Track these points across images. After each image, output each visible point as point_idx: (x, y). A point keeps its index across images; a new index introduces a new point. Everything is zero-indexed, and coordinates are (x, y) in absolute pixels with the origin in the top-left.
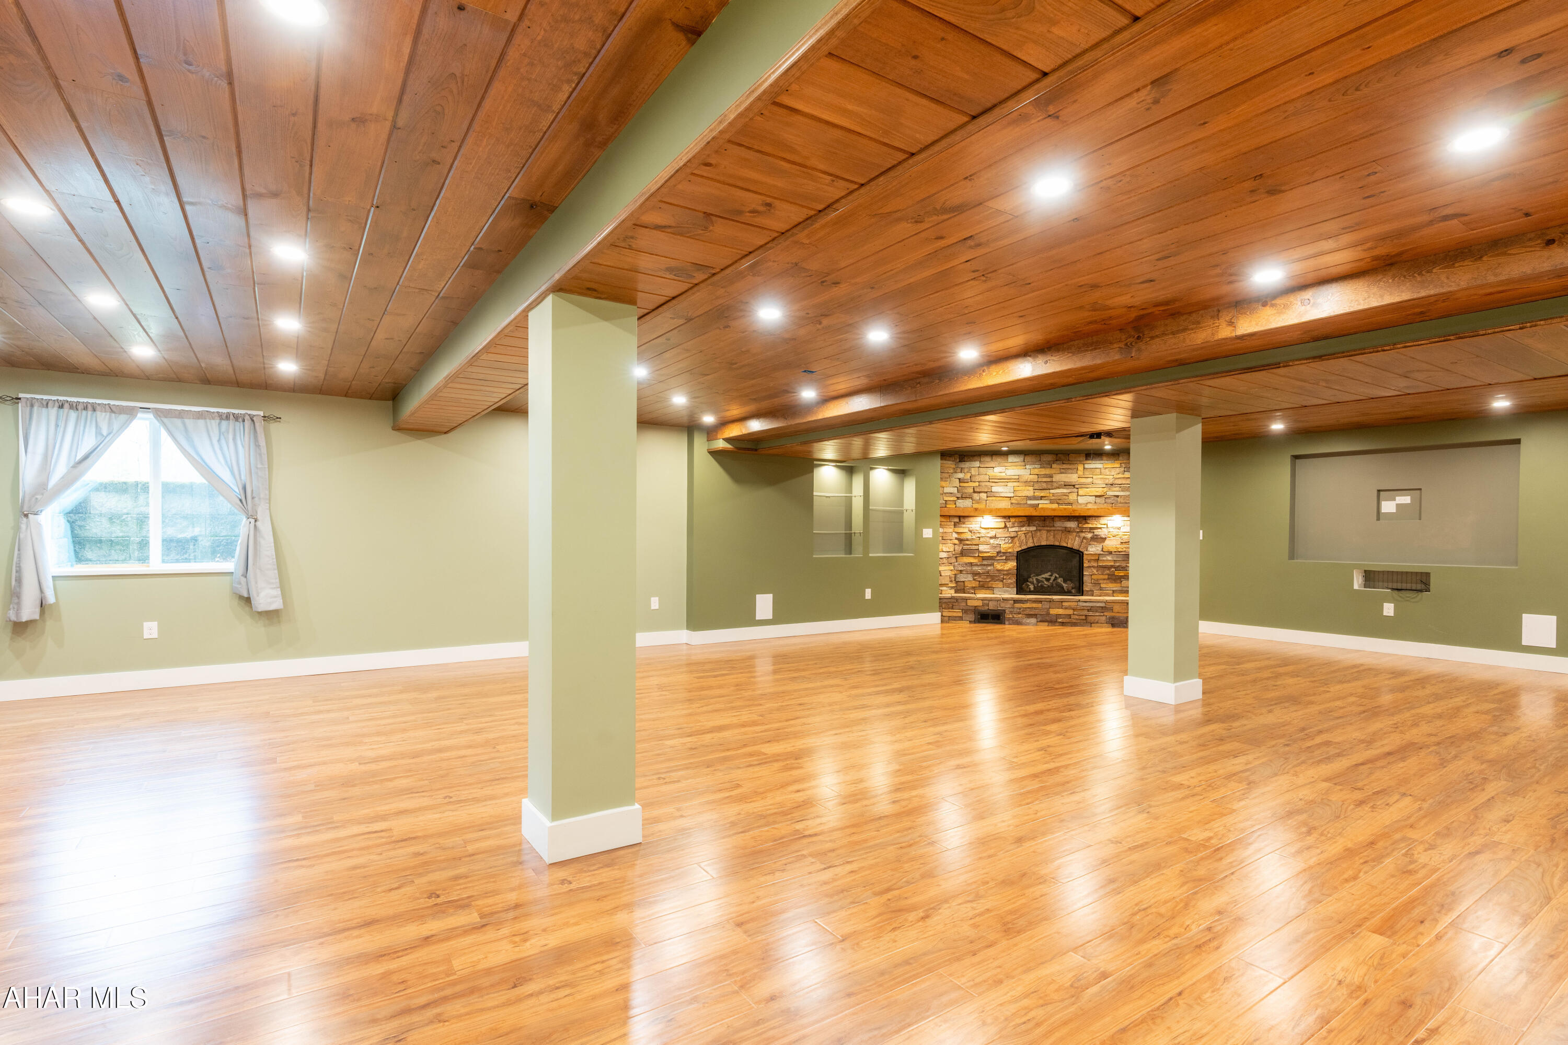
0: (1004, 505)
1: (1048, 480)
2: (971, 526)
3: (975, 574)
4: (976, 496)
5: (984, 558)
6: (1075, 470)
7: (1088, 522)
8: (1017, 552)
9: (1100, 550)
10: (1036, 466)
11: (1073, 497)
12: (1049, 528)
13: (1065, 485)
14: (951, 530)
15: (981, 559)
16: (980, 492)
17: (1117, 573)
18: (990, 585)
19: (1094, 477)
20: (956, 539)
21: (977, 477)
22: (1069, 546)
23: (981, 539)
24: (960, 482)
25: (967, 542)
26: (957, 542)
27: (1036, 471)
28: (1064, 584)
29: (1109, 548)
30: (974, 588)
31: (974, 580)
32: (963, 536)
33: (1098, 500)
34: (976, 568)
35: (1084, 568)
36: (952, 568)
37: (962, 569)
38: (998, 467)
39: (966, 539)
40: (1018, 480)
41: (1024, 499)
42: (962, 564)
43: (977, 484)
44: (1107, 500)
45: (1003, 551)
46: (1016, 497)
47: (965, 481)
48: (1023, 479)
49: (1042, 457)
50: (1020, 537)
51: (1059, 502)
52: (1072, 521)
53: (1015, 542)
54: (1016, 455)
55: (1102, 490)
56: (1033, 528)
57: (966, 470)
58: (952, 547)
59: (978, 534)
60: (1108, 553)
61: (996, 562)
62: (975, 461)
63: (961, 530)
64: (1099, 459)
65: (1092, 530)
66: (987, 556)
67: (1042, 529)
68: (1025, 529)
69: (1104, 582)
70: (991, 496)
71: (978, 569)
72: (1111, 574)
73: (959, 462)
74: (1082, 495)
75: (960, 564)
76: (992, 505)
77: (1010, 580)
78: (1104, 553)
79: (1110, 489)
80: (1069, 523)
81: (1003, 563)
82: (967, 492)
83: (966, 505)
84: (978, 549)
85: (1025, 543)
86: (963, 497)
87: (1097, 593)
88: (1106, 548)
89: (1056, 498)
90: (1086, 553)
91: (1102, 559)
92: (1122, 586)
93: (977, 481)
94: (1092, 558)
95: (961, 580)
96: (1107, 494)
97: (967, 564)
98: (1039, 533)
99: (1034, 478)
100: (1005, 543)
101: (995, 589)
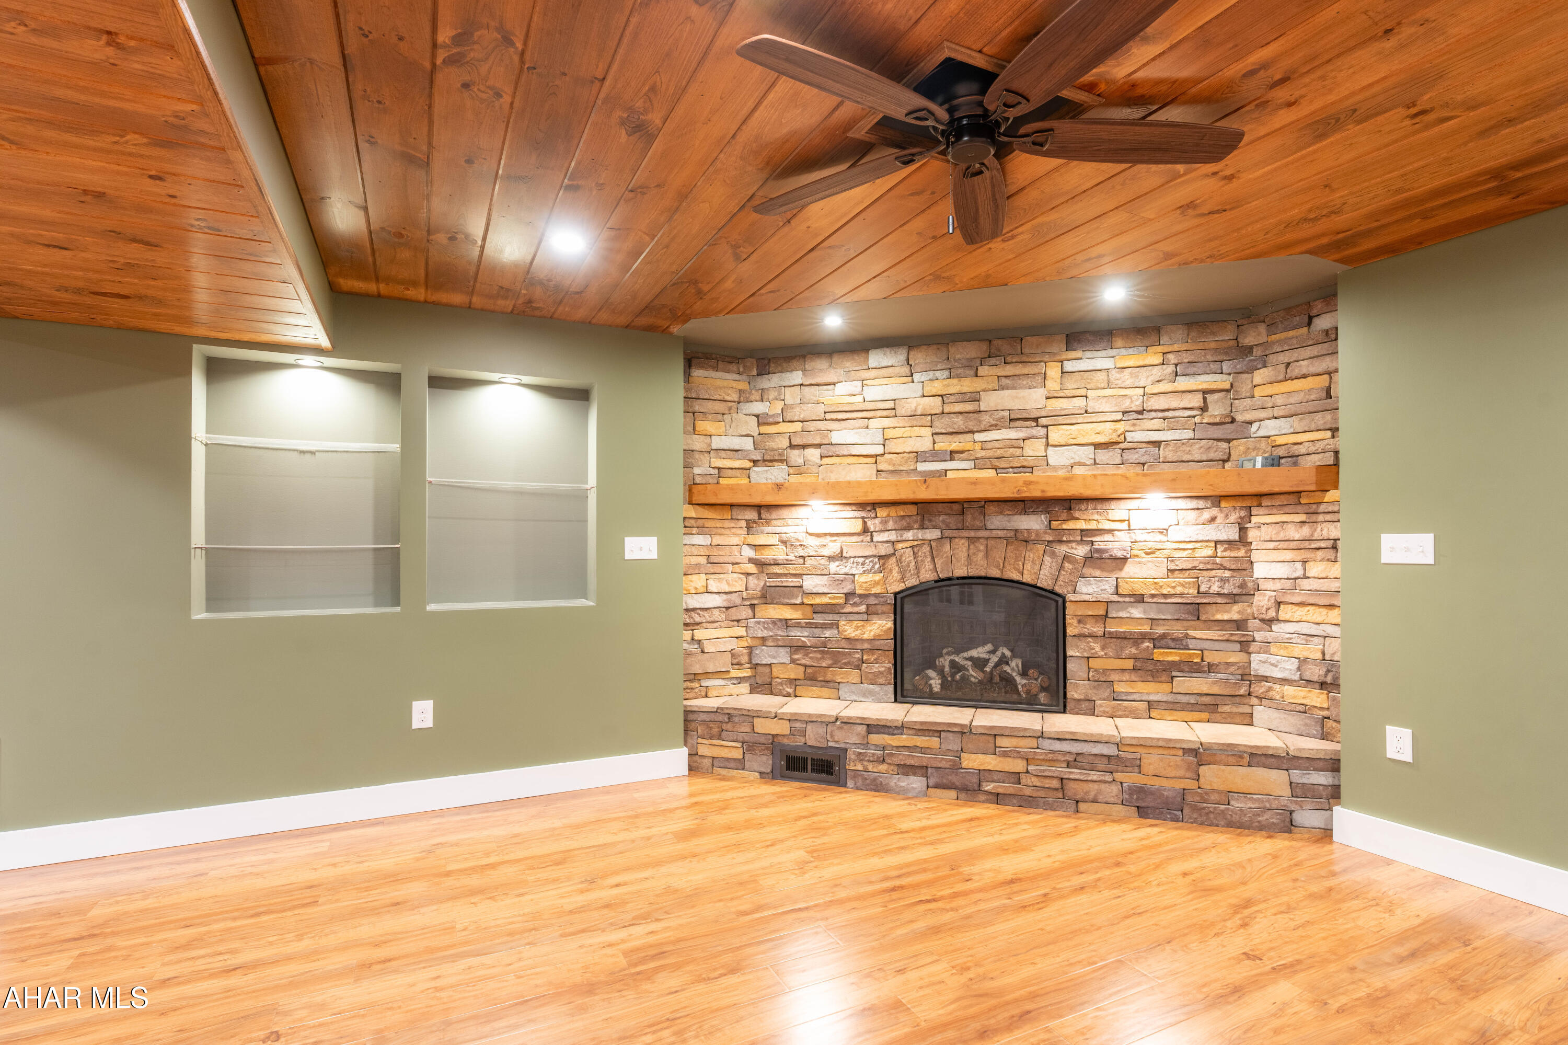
0: (862, 473)
1: (969, 407)
2: (784, 529)
3: (795, 648)
4: (796, 457)
5: (817, 610)
6: (1039, 378)
7: (1077, 514)
8: (896, 594)
9: (1112, 590)
10: (938, 374)
11: (1034, 449)
12: (972, 534)
13: (1011, 420)
14: (735, 540)
15: (808, 610)
16: (804, 447)
17: (1158, 654)
18: (829, 677)
19: (1091, 394)
20: (751, 560)
21: (797, 410)
22: (1027, 578)
23: (809, 562)
24: (759, 424)
25: (777, 570)
26: (752, 568)
27: (937, 387)
28: (1018, 679)
29: (1136, 587)
30: (793, 682)
31: (793, 661)
32: (767, 555)
33: (1103, 456)
34: (799, 634)
35: (1069, 639)
36: (741, 631)
37: (765, 635)
38: (844, 383)
39: (772, 563)
40: (892, 413)
41: (909, 458)
42: (764, 623)
43: (798, 426)
44: (1128, 456)
45: (859, 591)
46: (890, 453)
47: (771, 420)
48: (906, 408)
49: (952, 350)
50: (901, 556)
51: (997, 464)
52: (1033, 513)
53: (889, 570)
54: (888, 350)
55: (1113, 427)
56: (933, 534)
57: (772, 395)
58: (740, 582)
59: (800, 549)
60: (1132, 600)
61: (844, 618)
62: (792, 371)
63: (761, 540)
64: (1103, 345)
65: (1087, 536)
66: (822, 605)
67: (955, 535)
68: (913, 535)
69: (1124, 679)
70: (830, 454)
71: (801, 635)
72: (1144, 655)
73: (758, 375)
74: (1058, 444)
75: (759, 623)
76: (833, 478)
77: (876, 668)
78: (1121, 599)
79: (1134, 425)
80: (1024, 518)
81: (861, 623)
82: (775, 447)
83: (773, 478)
84: (801, 587)
85: (912, 572)
86: (764, 461)
87: (1104, 712)
88: (1126, 586)
89: (990, 453)
90: (1073, 599)
91: (1114, 616)
92: (1174, 691)
93: (796, 419)
94: (1090, 613)
95: (764, 663)
96: (1125, 439)
97: (776, 624)
98: (948, 544)
99: (933, 404)
100: (864, 572)
101: (844, 689)
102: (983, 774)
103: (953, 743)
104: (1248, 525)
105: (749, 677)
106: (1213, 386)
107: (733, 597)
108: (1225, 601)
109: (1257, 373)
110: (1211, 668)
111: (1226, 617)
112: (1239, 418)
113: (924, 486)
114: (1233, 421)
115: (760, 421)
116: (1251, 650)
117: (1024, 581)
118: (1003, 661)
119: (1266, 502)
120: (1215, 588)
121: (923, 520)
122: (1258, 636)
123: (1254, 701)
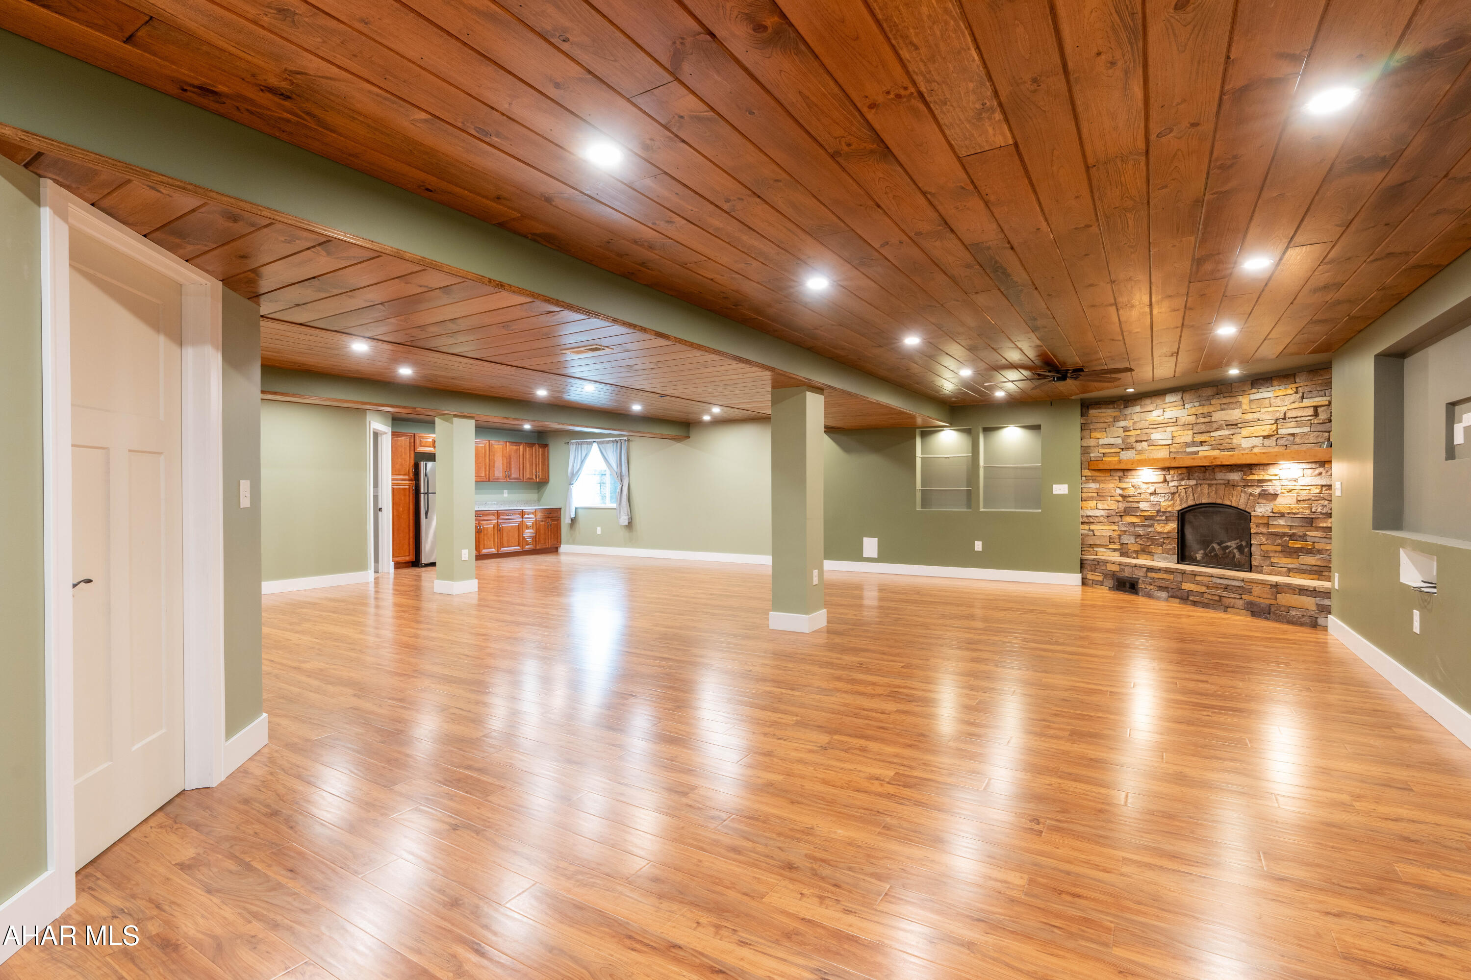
0: (1163, 454)
1: (1207, 420)
2: (1133, 480)
3: (1137, 536)
4: (1139, 446)
5: (1145, 518)
6: (1238, 404)
7: (1254, 472)
8: (1179, 511)
9: (1271, 510)
10: (1195, 404)
11: (1235, 440)
12: (1209, 482)
13: (1227, 425)
14: (1112, 486)
15: (1142, 518)
16: (1141, 441)
17: (1292, 544)
18: (1151, 550)
19: (1261, 410)
20: (1120, 495)
21: (1139, 424)
22: (1234, 504)
23: (1143, 496)
24: (1124, 431)
25: (1130, 499)
26: (1120, 498)
27: (1193, 411)
28: (1237, 556)
29: (1282, 509)
30: (1137, 552)
32: (1127, 492)
33: (1267, 442)
34: (1139, 530)
35: (1252, 535)
36: (1116, 528)
37: (1126, 530)
38: (1156, 410)
39: (1128, 496)
40: (1176, 424)
41: (1183, 445)
42: (1125, 524)
43: (1139, 432)
44: (1279, 442)
45: (1162, 510)
46: (1175, 443)
47: (1129, 429)
48: (1182, 421)
49: (1201, 392)
50: (1180, 493)
51: (1221, 448)
52: (1236, 471)
53: (1175, 500)
54: (1174, 394)
55: (1271, 427)
56: (1193, 482)
57: (1129, 417)
58: (1114, 505)
59: (1139, 489)
60: (1280, 515)
61: (1156, 522)
62: (1137, 405)
63: (1124, 485)
64: (1268, 385)
65: (1260, 483)
66: (1147, 516)
67: (1203, 483)
68: (1185, 483)
69: (1276, 556)
70: (1151, 444)
72: (1285, 544)
73: (1122, 409)
74: (1246, 436)
75: (1123, 524)
76: (1152, 456)
77: (1171, 546)
78: (1275, 515)
79: (1281, 425)
80: (1231, 474)
81: (1164, 525)
82: (1130, 442)
83: (1129, 456)
84: (1139, 507)
85: (1185, 500)
86: (1126, 448)
87: (1269, 571)
88: (1277, 508)
89: (1217, 442)
90: (1254, 515)
91: (1272, 523)
92: (1300, 563)
93: (1138, 428)
94: (1261, 522)
95: (1125, 542)
96: (1277, 433)
97: (1130, 525)
98: (1200, 487)
99: (1193, 419)
100: (1165, 500)
101: (1156, 556)
105: (1119, 549)
106: (1320, 404)
107: (1111, 511)
108: (1323, 516)
110: (1316, 551)
111: (1325, 525)
113: (1189, 459)
115: (1124, 429)
120: (1319, 510)
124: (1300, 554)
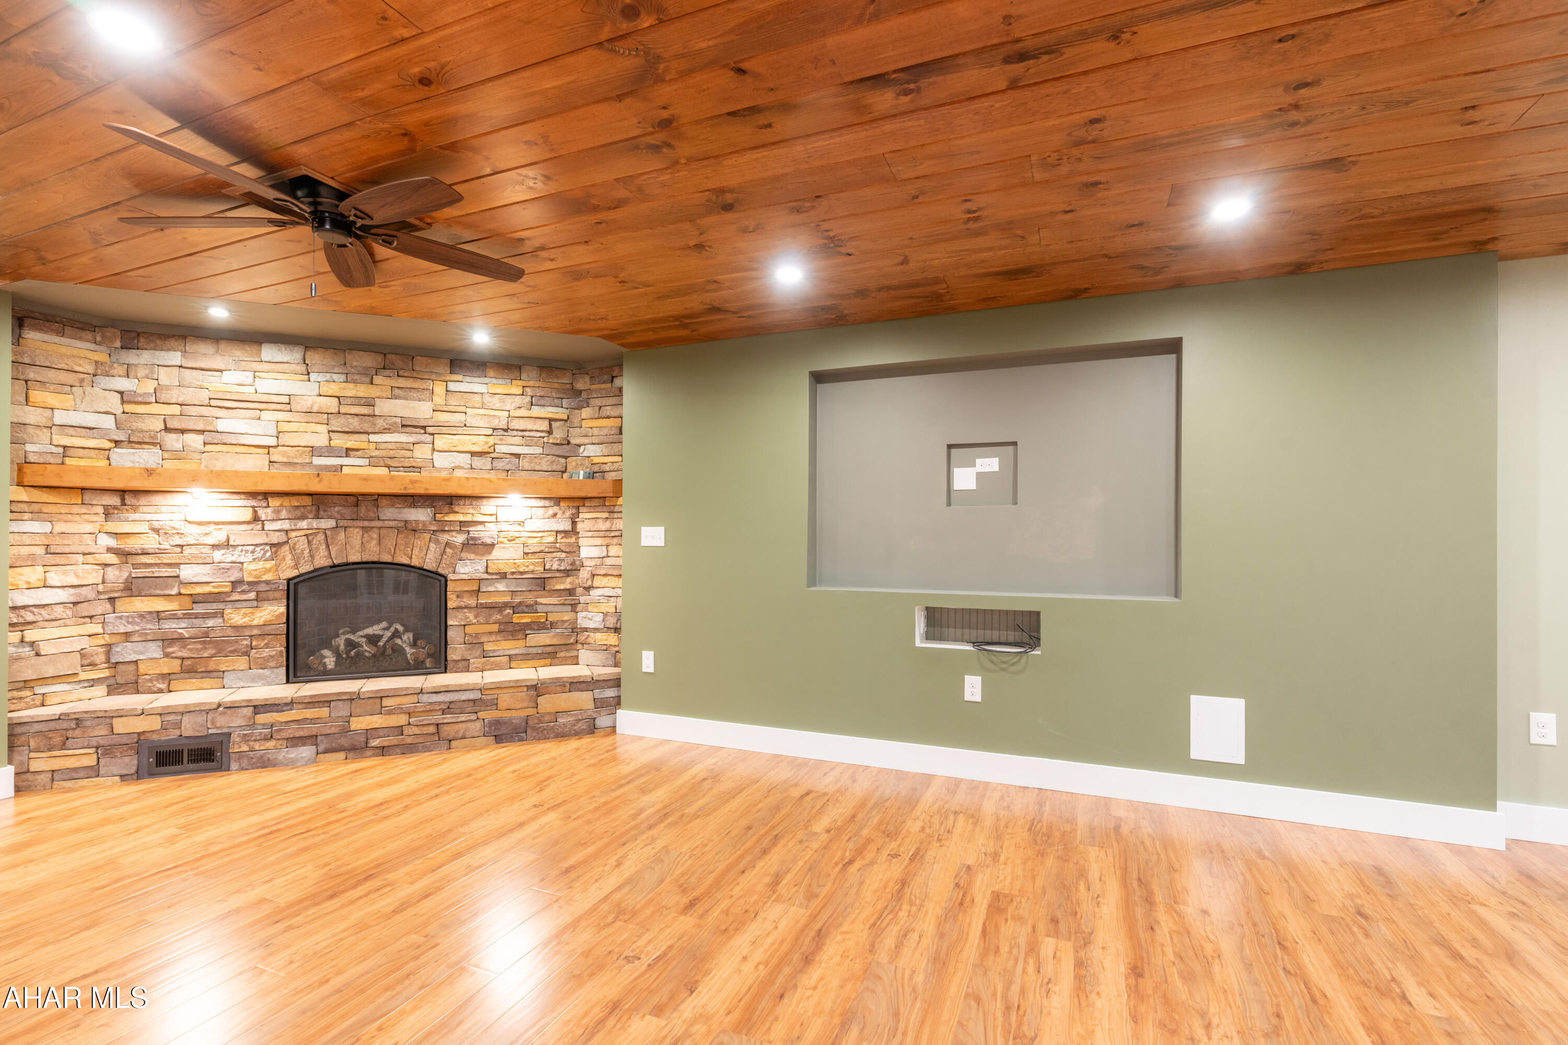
0: (254, 463)
1: (365, 410)
2: (155, 517)
3: (168, 641)
4: (173, 441)
5: (196, 599)
6: (427, 393)
7: (456, 509)
8: (289, 581)
9: (483, 570)
10: (335, 377)
11: (421, 453)
13: (404, 426)
14: (85, 528)
15: (187, 600)
16: (183, 431)
17: (516, 618)
18: (212, 666)
19: (468, 410)
20: (109, 550)
21: (175, 392)
22: (415, 562)
23: (187, 551)
24: (123, 402)
25: (146, 559)
26: (112, 559)
27: (334, 389)
28: (409, 651)
29: (501, 566)
30: (167, 677)
31: (167, 655)
33: (478, 462)
34: (174, 626)
35: (449, 612)
36: (96, 628)
37: (130, 631)
38: (233, 371)
39: (140, 552)
40: (287, 407)
41: (304, 452)
42: (128, 617)
43: (176, 410)
44: (497, 464)
45: (247, 578)
46: (284, 446)
47: (140, 399)
48: (302, 404)
49: (349, 357)
50: (295, 544)
51: (390, 463)
52: (421, 507)
53: (281, 557)
54: (283, 347)
55: (485, 440)
56: (328, 524)
57: (141, 372)
58: (95, 574)
59: (177, 537)
60: (498, 577)
61: (230, 606)
62: (169, 350)
63: (125, 527)
64: (479, 373)
65: (464, 526)
66: (204, 594)
67: (350, 525)
68: (308, 525)
69: (492, 640)
70: (216, 441)
71: (177, 627)
72: (506, 620)
73: (122, 348)
74: (441, 449)
75: (121, 618)
76: (218, 466)
77: (267, 652)
78: (489, 577)
79: (501, 440)
80: (413, 510)
81: (251, 610)
82: (145, 428)
83: (142, 461)
84: (178, 577)
85: (306, 559)
86: (130, 442)
87: (476, 668)
88: (494, 566)
89: (384, 453)
90: (453, 578)
91: (485, 590)
92: (527, 645)
93: (173, 401)
94: (466, 589)
95: (128, 660)
96: (494, 450)
97: (144, 617)
98: (343, 533)
99: (329, 404)
100: (254, 559)
101: (228, 679)
102: (370, 733)
103: (342, 710)
104: (577, 520)
105: (107, 678)
106: (556, 416)
107: (82, 591)
108: (562, 575)
109: (584, 410)
110: (553, 625)
111: (562, 587)
112: (573, 441)
113: (317, 479)
114: (569, 443)
115: (125, 399)
116: (578, 609)
117: (412, 564)
118: (396, 634)
119: (587, 504)
120: (555, 566)
121: (318, 510)
122: (582, 599)
123: (579, 646)
124: (527, 632)
